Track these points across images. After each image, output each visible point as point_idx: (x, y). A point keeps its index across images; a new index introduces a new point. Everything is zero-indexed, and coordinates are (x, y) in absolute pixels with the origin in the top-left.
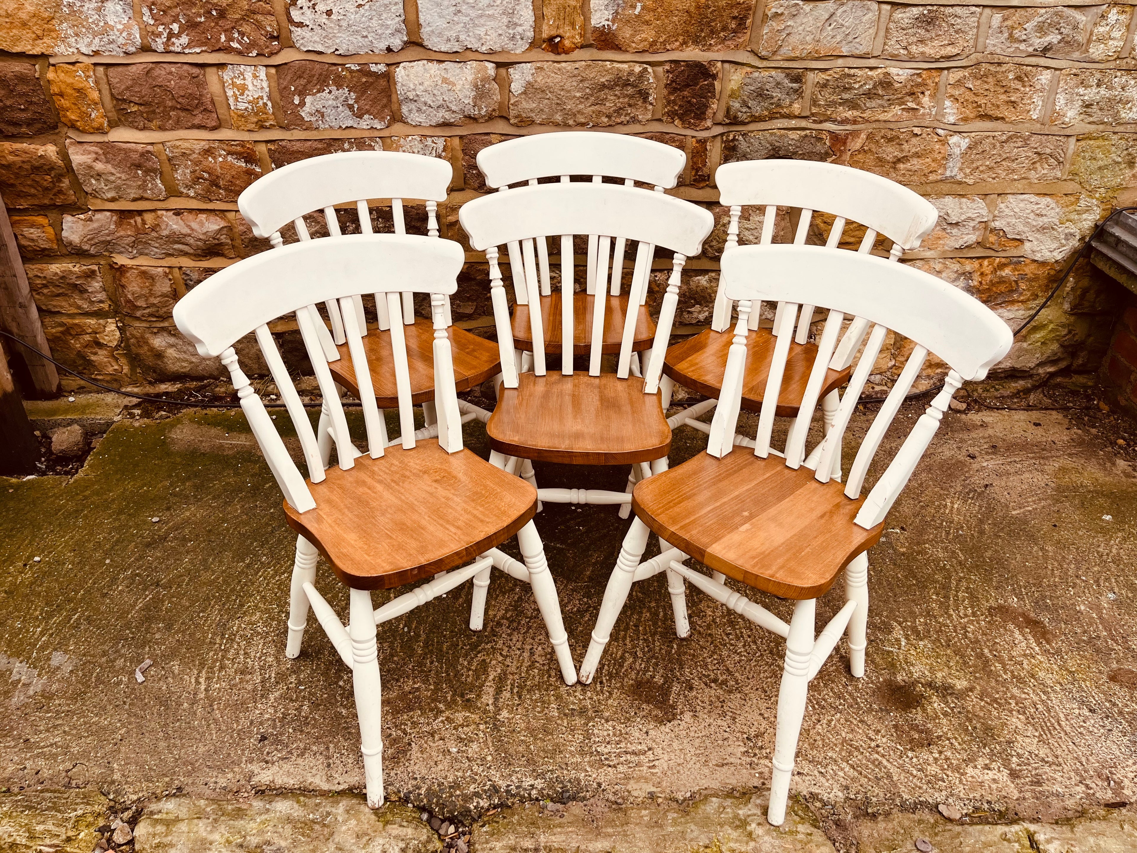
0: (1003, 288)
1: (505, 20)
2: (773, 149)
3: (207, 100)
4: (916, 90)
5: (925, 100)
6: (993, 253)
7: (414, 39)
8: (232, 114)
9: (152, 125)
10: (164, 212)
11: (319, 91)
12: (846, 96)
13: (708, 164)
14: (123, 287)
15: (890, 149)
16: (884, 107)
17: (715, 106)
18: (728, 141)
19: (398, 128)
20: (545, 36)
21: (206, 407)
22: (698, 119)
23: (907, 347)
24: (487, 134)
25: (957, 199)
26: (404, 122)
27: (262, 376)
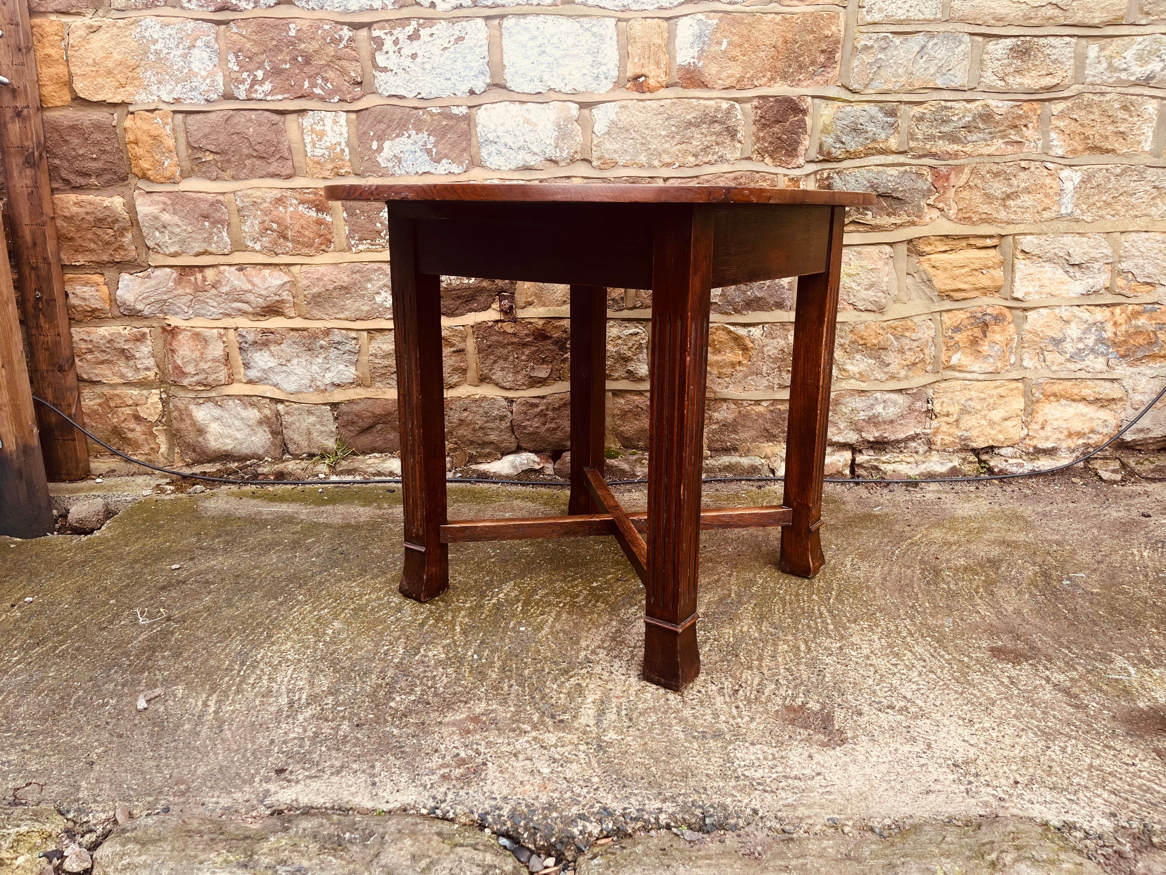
0: (1141, 340)
1: (590, 59)
2: (872, 186)
3: (284, 147)
4: (1018, 123)
5: (1028, 133)
6: (1123, 300)
7: (497, 81)
8: (308, 161)
9: (225, 175)
10: (227, 268)
11: (398, 136)
12: (945, 129)
14: (173, 351)
15: (996, 185)
16: (985, 140)
17: (807, 143)
18: (822, 180)
19: (476, 173)
20: (630, 74)
21: (246, 484)
22: (789, 156)
23: (1041, 413)
24: (568, 177)
25: (1077, 238)
26: (483, 167)
27: (311, 456)
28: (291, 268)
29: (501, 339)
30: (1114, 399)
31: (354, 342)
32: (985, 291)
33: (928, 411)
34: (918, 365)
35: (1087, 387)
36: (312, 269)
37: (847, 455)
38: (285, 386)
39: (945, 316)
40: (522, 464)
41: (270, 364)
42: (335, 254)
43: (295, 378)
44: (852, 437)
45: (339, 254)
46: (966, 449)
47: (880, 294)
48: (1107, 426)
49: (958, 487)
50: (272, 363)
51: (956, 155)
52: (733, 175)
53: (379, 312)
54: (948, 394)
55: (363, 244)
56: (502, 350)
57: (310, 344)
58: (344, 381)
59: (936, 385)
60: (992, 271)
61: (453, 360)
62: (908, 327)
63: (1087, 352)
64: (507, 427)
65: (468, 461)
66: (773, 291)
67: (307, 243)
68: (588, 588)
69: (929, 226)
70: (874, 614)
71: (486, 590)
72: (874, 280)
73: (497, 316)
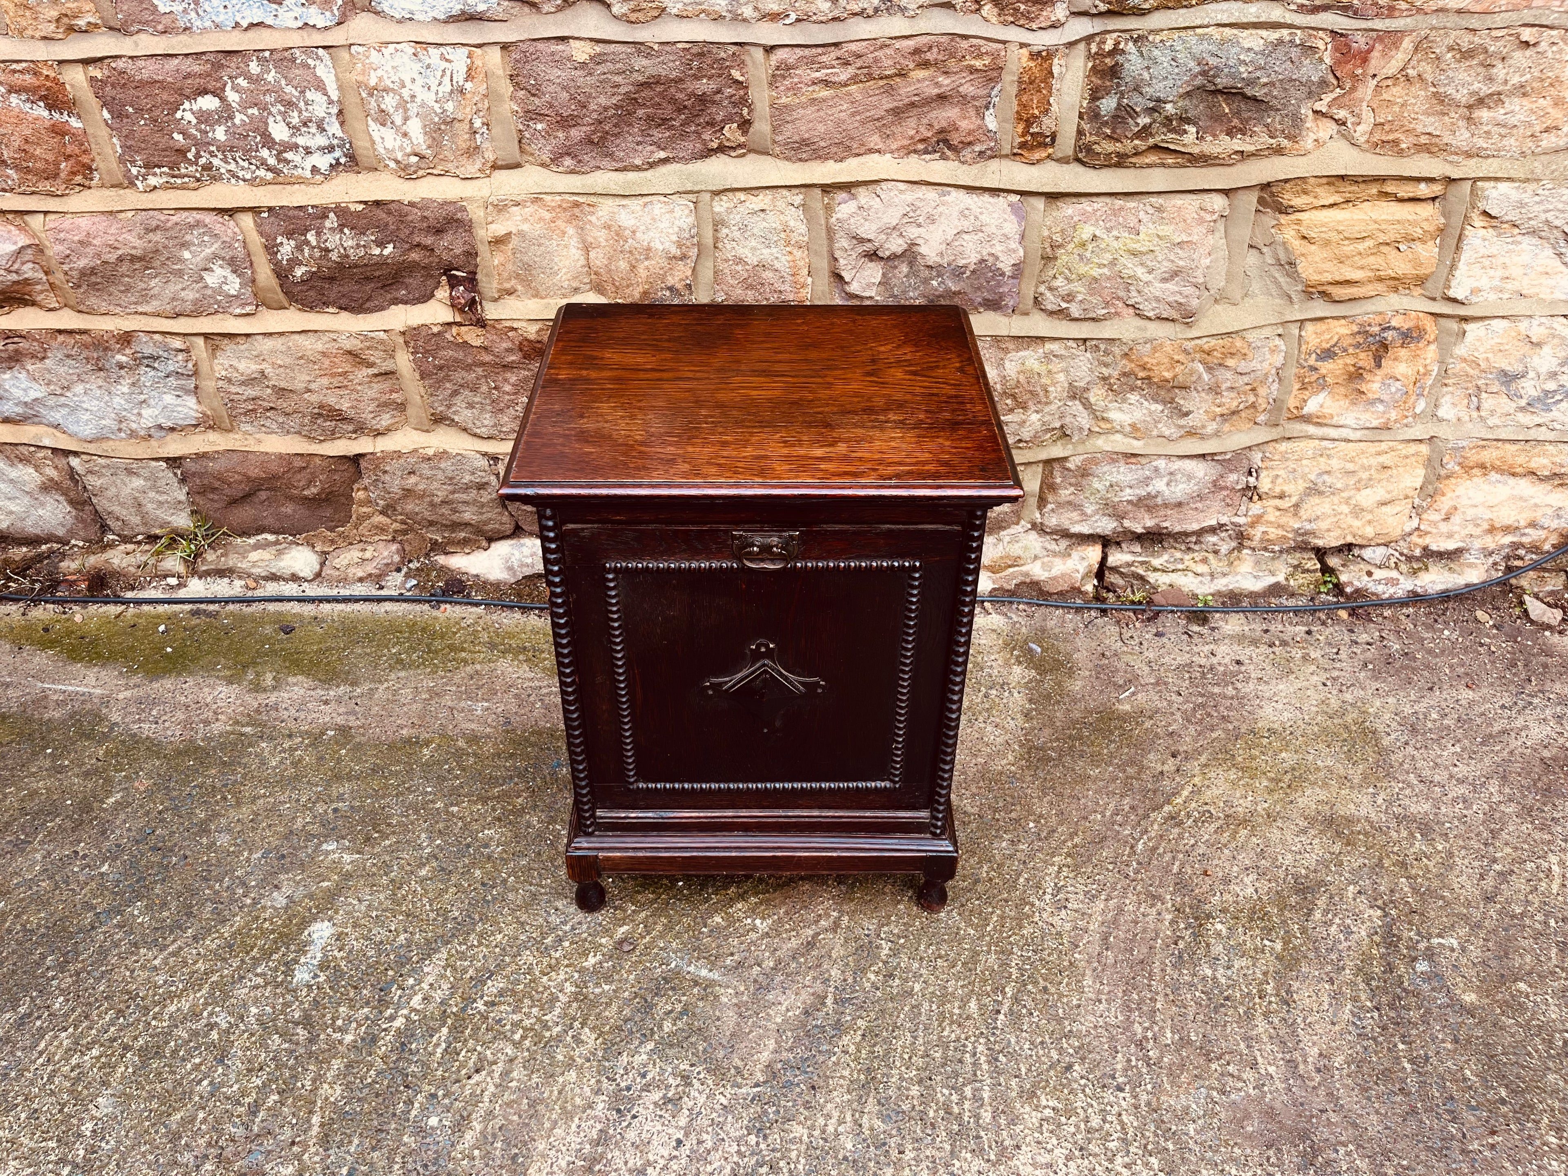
2: (1204, 73)
13: (1055, 108)
15: (1462, 76)
18: (1100, 54)
19: (361, 26)
21: (36, 602)
23: (1449, 495)
24: (563, 39)
26: (377, 13)
27: (153, 539)
28: (27, 218)
29: (460, 355)
31: (181, 356)
32: (1397, 284)
33: (1248, 487)
34: (1243, 414)
35: (1544, 454)
36: (67, 222)
37: (1094, 553)
38: (73, 428)
39: (1310, 327)
40: (522, 565)
41: (32, 395)
42: (107, 192)
43: (86, 416)
44: (1106, 526)
45: (113, 192)
46: (1303, 547)
47: (1190, 290)
48: (1559, 517)
49: (1276, 627)
50: (37, 392)
51: (1392, 10)
53: (218, 303)
54: (1289, 463)
55: (155, 174)
56: (464, 374)
57: (98, 359)
58: (180, 422)
59: (1270, 448)
60: (1418, 247)
61: (374, 390)
62: (1233, 351)
63: (1558, 397)
64: (493, 500)
65: (431, 550)
66: (982, 280)
67: (44, 171)
68: (576, 975)
69: (1310, 156)
70: (1069, 1068)
71: (393, 980)
72: (1181, 263)
73: (447, 315)
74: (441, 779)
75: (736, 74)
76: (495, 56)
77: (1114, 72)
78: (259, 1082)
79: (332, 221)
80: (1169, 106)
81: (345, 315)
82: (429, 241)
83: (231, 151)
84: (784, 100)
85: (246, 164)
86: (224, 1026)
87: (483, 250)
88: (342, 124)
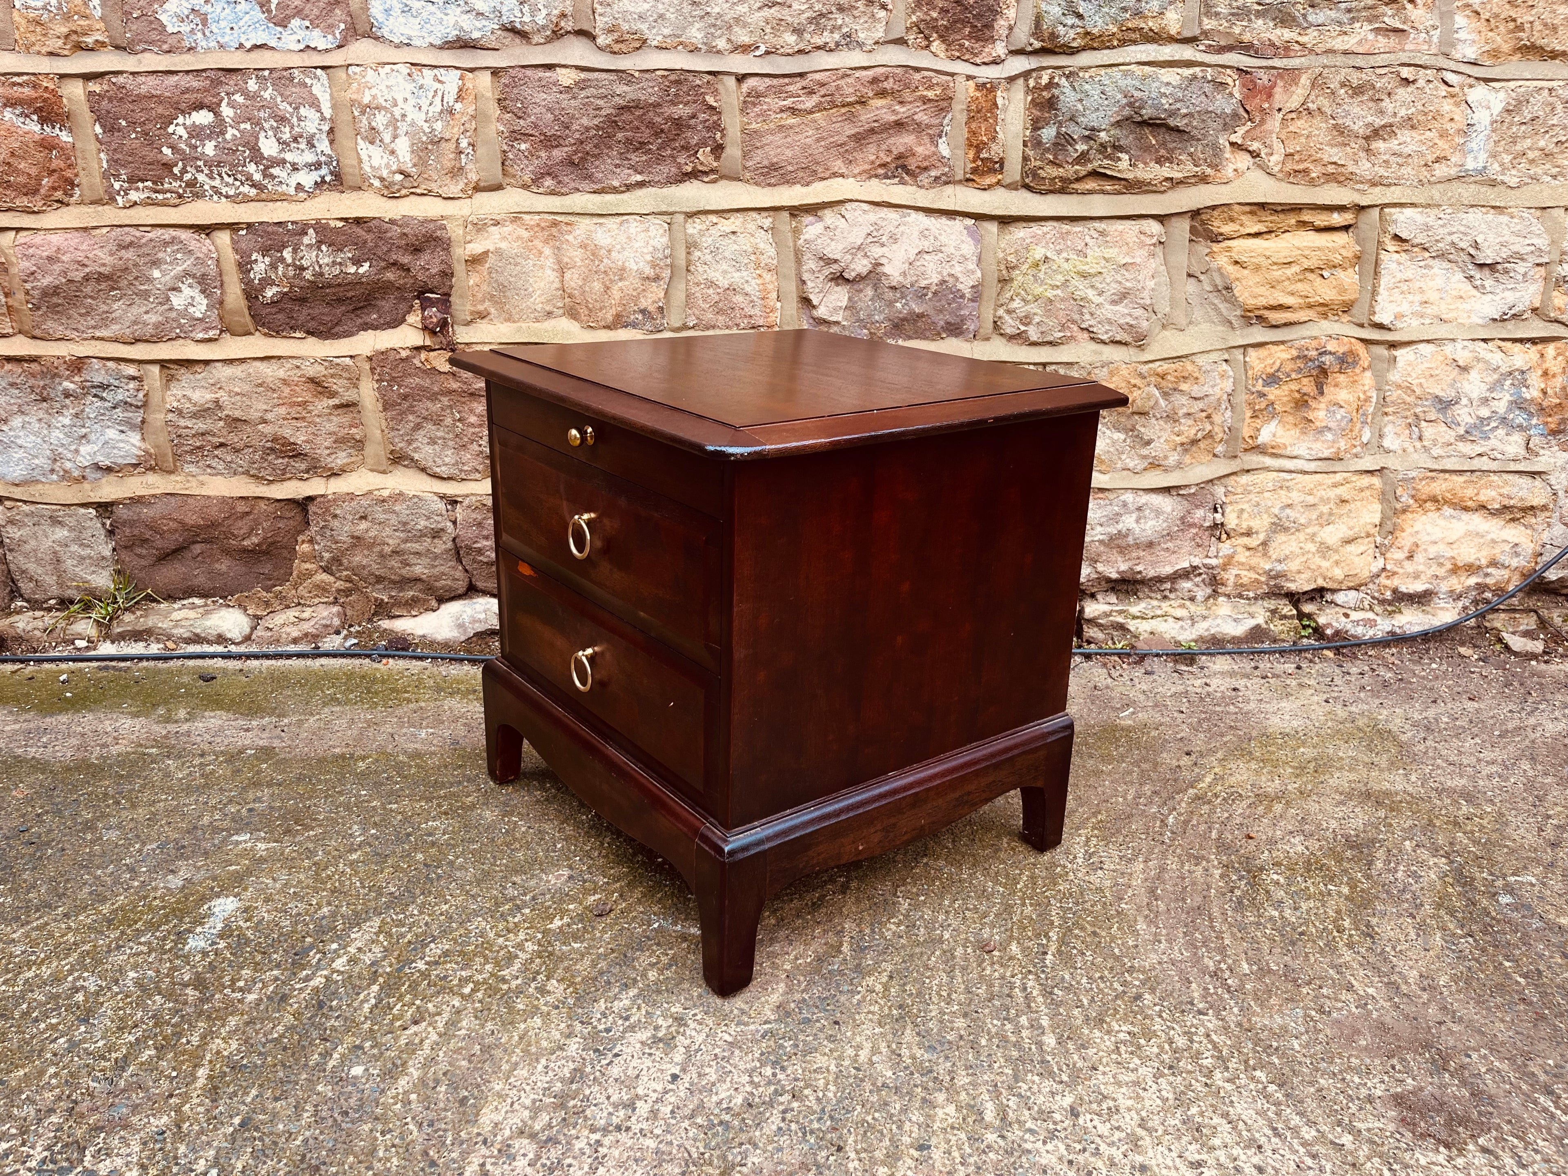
2: (1131, 105)
5: (1416, 13)
8: (17, 18)
13: (1001, 135)
15: (1356, 110)
16: (1340, 23)
17: (1011, 13)
18: (1038, 88)
19: (361, 49)
22: (978, 40)
23: (1409, 530)
24: (550, 67)
25: (1491, 216)
26: (377, 38)
27: (64, 603)
29: (426, 383)
30: (1532, 508)
31: (132, 385)
32: (1325, 309)
33: (1215, 526)
34: (1202, 445)
35: (1490, 485)
36: (38, 239)
39: (1252, 353)
40: (475, 621)
42: (83, 209)
43: (21, 454)
45: (91, 209)
46: (1277, 593)
47: (1139, 312)
48: (1517, 554)
49: (1265, 664)
51: (1287, 49)
52: (870, 73)
53: (180, 326)
54: (1252, 496)
55: (137, 189)
56: (429, 404)
57: (44, 388)
58: (120, 461)
59: (1231, 480)
60: (1340, 273)
61: (335, 423)
62: (1186, 374)
63: (1493, 424)
64: (447, 551)
65: (375, 614)
66: (944, 302)
67: (25, 186)
68: (540, 936)
69: (1232, 185)
70: (1138, 997)
71: (311, 947)
72: (1128, 285)
73: (417, 338)
74: (378, 784)
75: (710, 100)
76: (486, 78)
77: (1051, 104)
78: (132, 1038)
79: (311, 237)
80: (1103, 134)
81: (311, 340)
82: (405, 259)
83: (218, 166)
84: (754, 126)
85: (230, 180)
86: (93, 989)
87: (459, 269)
88: (332, 142)
